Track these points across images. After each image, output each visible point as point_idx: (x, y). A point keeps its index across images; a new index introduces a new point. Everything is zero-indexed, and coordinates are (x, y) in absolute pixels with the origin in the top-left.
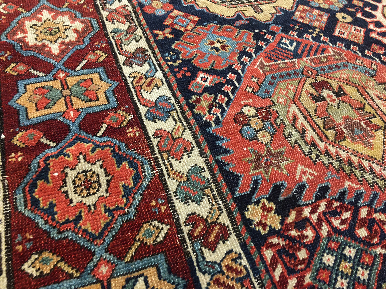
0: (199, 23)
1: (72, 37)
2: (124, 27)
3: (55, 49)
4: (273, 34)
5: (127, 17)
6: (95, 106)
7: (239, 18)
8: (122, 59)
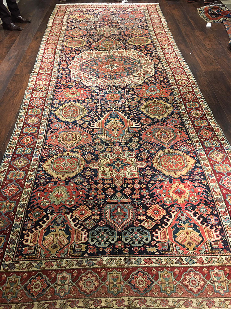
0: (58, 121)
1: (35, 122)
2: (44, 121)
3: (32, 124)
4: (69, 124)
5: (46, 119)
6: (33, 132)
7: (66, 121)
8: (41, 126)
